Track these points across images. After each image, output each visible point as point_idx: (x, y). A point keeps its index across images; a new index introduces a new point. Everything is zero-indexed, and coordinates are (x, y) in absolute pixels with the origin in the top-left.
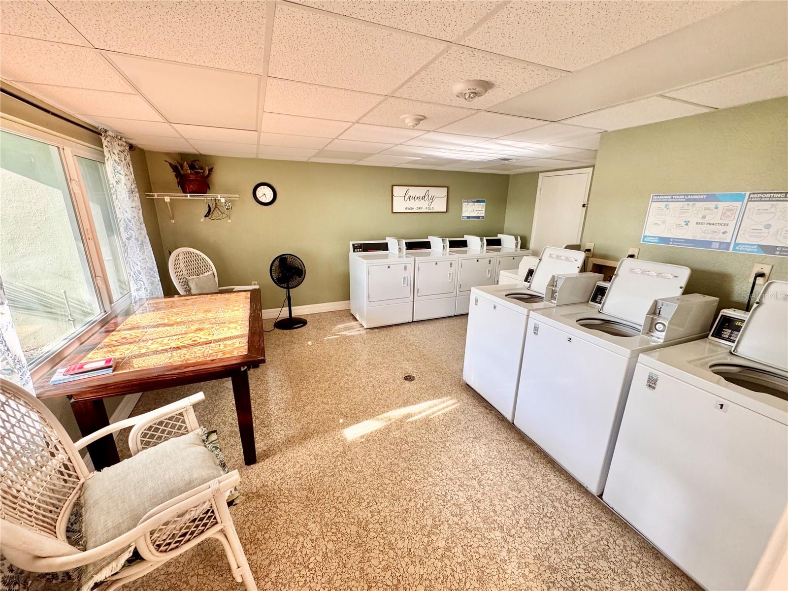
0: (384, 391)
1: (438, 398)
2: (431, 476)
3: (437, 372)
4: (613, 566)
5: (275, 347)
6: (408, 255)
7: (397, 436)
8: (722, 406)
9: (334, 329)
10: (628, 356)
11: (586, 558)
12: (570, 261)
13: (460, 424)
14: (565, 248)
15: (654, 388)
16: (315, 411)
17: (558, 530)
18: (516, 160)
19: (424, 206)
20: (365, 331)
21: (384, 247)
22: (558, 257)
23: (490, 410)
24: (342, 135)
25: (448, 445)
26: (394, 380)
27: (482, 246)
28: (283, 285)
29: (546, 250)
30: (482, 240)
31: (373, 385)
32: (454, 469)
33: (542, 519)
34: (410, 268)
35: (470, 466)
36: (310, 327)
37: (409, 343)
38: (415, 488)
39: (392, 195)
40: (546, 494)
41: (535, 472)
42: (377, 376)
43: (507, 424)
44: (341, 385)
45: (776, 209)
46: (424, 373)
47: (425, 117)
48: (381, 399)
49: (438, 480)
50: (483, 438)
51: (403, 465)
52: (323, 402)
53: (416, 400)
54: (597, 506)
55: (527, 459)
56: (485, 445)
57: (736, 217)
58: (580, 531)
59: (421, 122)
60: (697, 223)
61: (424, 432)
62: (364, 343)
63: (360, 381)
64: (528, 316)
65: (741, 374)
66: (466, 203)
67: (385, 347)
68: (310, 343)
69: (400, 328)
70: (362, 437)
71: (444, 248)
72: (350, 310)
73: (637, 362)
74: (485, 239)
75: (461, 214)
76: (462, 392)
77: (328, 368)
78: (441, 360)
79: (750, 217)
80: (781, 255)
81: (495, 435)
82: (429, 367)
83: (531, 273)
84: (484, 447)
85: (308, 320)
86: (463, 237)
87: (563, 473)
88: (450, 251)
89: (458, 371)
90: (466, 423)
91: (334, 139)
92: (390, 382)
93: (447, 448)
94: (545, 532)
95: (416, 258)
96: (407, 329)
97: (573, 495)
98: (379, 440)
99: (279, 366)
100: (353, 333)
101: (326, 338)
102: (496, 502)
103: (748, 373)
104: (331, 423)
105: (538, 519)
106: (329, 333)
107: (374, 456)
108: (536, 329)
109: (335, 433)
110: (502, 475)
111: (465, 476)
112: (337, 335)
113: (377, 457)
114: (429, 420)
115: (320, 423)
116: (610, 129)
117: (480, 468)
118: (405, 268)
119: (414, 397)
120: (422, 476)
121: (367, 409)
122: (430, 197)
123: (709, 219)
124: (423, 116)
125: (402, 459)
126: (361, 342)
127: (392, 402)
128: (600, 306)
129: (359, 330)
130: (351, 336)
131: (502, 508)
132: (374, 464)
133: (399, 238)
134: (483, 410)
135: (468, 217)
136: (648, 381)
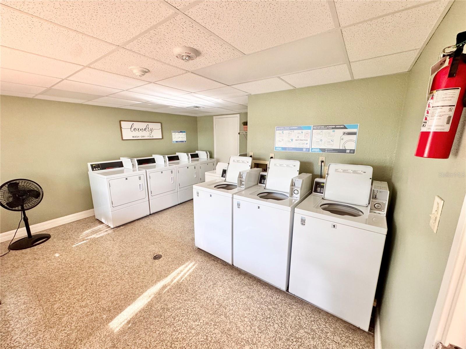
0: (139, 275)
1: (182, 265)
2: (193, 329)
3: (177, 246)
4: (306, 330)
5: (12, 270)
6: (140, 169)
7: (159, 308)
8: (334, 226)
9: (82, 235)
10: (290, 211)
11: (294, 333)
12: (244, 163)
13: (202, 278)
14: (239, 156)
15: (304, 224)
16: (74, 319)
17: (276, 323)
18: (203, 107)
19: (146, 135)
20: (112, 231)
21: (120, 165)
22: (238, 161)
23: (217, 261)
24: (71, 77)
25: (198, 298)
26: (145, 263)
27: (189, 158)
28: (17, 208)
29: (231, 158)
30: (188, 155)
31: (129, 273)
32: (207, 314)
33: (266, 321)
34: (143, 178)
35: (217, 306)
36: (55, 240)
37: (151, 230)
38: (184, 346)
39: (121, 128)
40: (263, 303)
41: (253, 292)
42: (131, 264)
43: (229, 267)
44: (98, 283)
45: (323, 133)
46: (168, 250)
47: (149, 71)
48: (138, 282)
49: (199, 329)
50: (218, 282)
51: (169, 330)
52: (81, 307)
53: (166, 272)
54: (287, 297)
55: (246, 285)
56: (221, 286)
57: (310, 137)
58: (286, 318)
59: (146, 74)
60: (296, 140)
61: (178, 295)
62: (113, 240)
63: (116, 274)
64: (233, 198)
65: (329, 207)
66: (174, 133)
67: (133, 238)
68: (57, 255)
69: (142, 221)
70: (129, 322)
71: (165, 162)
72: (94, 216)
73: (294, 213)
74: (189, 154)
75: (172, 140)
76: (196, 255)
77: (81, 272)
78: (177, 237)
79: (315, 136)
80: (328, 152)
81: (225, 278)
82: (170, 244)
83: (224, 172)
84: (221, 288)
85: (51, 234)
86: (176, 154)
87: (266, 285)
88: (169, 164)
89: (190, 241)
90: (205, 276)
91: (63, 80)
92: (143, 266)
93: (198, 300)
94: (271, 329)
95: (147, 170)
96: (147, 220)
97: (275, 297)
98: (144, 318)
99: (20, 289)
100: (102, 234)
101: (74, 246)
102: (239, 325)
103: (331, 207)
104: (95, 323)
105: (264, 322)
106: (77, 240)
107: (144, 335)
108: (239, 205)
109: (100, 331)
110: (236, 303)
111: (215, 316)
112: (86, 240)
113: (146, 335)
114: (180, 285)
115: (82, 329)
116: (253, 93)
117: (223, 305)
118: (140, 178)
119: (165, 270)
120: (186, 332)
121: (127, 296)
122: (150, 129)
123: (300, 138)
124: (148, 70)
125: (168, 326)
126: (110, 240)
127: (148, 281)
128: (264, 185)
129: (107, 231)
130: (100, 237)
131: (244, 327)
132: (145, 342)
133: (132, 158)
134: (212, 262)
135: (177, 142)
136: (301, 222)
